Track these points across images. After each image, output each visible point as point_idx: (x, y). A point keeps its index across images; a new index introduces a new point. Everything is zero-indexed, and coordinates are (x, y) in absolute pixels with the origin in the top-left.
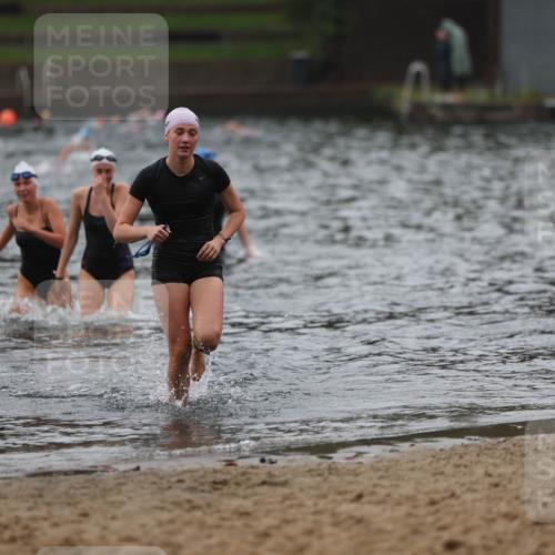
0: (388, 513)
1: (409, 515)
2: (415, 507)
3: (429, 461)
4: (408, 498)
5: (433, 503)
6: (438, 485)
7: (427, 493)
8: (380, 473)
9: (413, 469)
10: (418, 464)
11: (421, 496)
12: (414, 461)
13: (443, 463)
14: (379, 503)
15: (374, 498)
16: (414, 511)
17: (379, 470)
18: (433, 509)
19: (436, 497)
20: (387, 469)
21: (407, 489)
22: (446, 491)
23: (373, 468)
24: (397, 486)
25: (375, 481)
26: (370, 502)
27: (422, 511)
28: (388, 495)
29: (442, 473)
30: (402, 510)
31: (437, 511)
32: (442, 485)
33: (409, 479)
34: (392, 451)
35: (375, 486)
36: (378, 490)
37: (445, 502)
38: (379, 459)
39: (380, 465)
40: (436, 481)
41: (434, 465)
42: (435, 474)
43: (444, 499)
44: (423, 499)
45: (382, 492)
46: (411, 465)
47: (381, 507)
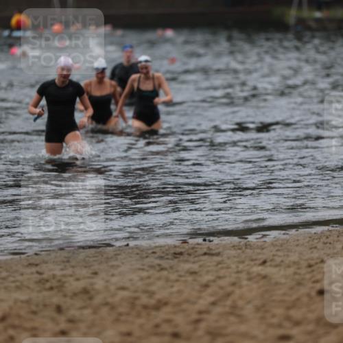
0: (282, 272)
1: (295, 273)
2: (299, 269)
3: (307, 240)
4: (294, 263)
5: (310, 266)
6: (312, 255)
7: (307, 260)
8: (277, 248)
9: (297, 245)
10: (301, 242)
11: (302, 262)
12: (298, 240)
13: (316, 241)
14: (276, 266)
15: (273, 263)
16: (299, 271)
17: (276, 245)
18: (309, 270)
19: (312, 262)
20: (281, 246)
21: (294, 257)
22: (318, 258)
23: (273, 244)
24: (288, 256)
25: (274, 253)
26: (271, 266)
27: (303, 271)
28: (282, 261)
29: (316, 248)
30: (291, 270)
31: (313, 271)
32: (316, 255)
33: (295, 251)
34: (284, 234)
35: (274, 255)
36: (276, 258)
37: (318, 266)
38: (276, 239)
39: (277, 243)
40: (312, 252)
41: (311, 243)
42: (311, 249)
43: (317, 263)
44: (304, 264)
45: (278, 260)
46: (296, 243)
47: (277, 269)
